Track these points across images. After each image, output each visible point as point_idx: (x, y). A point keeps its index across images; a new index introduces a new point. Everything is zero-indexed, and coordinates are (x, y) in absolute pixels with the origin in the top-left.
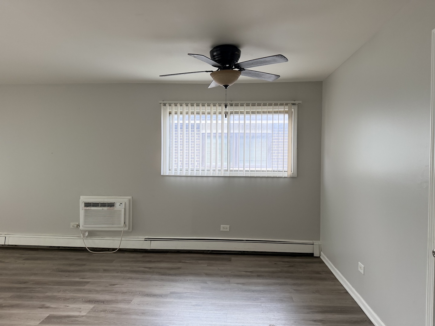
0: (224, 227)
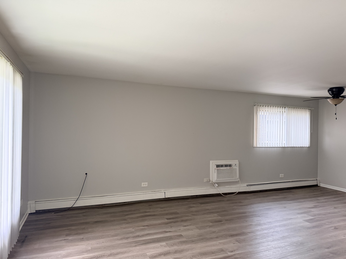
0: (281, 175)
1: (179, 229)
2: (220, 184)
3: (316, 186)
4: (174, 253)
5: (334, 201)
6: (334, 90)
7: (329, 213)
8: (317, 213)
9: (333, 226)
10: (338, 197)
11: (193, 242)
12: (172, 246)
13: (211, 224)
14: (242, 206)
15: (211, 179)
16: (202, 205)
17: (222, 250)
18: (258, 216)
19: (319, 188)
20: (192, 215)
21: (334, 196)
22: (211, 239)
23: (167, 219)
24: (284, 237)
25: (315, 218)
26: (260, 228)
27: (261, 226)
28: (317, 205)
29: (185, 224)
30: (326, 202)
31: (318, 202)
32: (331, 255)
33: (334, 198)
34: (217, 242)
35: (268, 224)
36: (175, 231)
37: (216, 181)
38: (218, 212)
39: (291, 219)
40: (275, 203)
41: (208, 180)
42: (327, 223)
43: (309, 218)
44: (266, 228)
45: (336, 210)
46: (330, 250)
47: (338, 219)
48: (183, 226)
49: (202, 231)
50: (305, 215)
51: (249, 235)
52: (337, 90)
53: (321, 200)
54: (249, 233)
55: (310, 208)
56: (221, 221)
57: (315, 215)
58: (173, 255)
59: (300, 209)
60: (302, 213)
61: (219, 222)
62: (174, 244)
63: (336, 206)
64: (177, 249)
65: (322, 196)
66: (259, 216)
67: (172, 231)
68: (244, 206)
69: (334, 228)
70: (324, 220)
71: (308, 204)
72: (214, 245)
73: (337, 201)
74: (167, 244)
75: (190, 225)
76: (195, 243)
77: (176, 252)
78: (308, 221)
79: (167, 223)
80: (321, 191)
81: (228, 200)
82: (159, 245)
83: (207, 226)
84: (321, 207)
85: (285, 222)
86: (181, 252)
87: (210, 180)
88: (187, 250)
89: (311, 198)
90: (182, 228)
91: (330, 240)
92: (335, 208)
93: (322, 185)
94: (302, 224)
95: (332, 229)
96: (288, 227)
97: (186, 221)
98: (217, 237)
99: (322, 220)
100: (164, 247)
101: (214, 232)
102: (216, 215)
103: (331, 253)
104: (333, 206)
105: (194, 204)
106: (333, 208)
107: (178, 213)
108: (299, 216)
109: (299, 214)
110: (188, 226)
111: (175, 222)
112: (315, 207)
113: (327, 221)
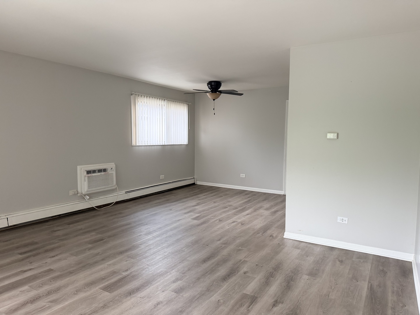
0: (162, 177)
1: (45, 262)
2: (91, 195)
3: (194, 184)
4: (46, 295)
5: (212, 196)
6: (213, 84)
7: (211, 208)
8: (201, 209)
9: (218, 219)
10: (214, 192)
11: (71, 273)
12: (40, 287)
13: (90, 246)
14: (124, 217)
15: (79, 190)
16: (71, 226)
17: (114, 273)
18: (145, 225)
19: (196, 186)
20: (59, 240)
21: (210, 192)
22: (96, 263)
23: (21, 254)
24: (178, 239)
25: (201, 215)
26: (151, 236)
27: (152, 234)
28: (199, 202)
29: (52, 254)
30: (206, 198)
31: (199, 200)
32: (223, 246)
33: (212, 193)
34: (105, 265)
35: (159, 230)
36: (39, 267)
37: (87, 192)
38: (95, 230)
39: (180, 220)
40: (159, 207)
41: (74, 192)
42: (212, 217)
43: (195, 216)
44: (157, 235)
45: (216, 204)
46: (221, 241)
47: (220, 212)
48: (50, 257)
49: (81, 257)
50: (192, 213)
51: (141, 247)
52: (215, 84)
53: (201, 197)
54: (141, 245)
55: (194, 206)
56: (102, 240)
57: (200, 212)
58: (46, 298)
59: (185, 209)
60: (188, 212)
61: (101, 241)
62: (43, 284)
63: (214, 200)
64: (50, 289)
65: (201, 193)
66: (147, 224)
67: (34, 267)
68: (127, 216)
69: (219, 220)
70: (209, 215)
71: (191, 202)
72: (102, 270)
73: (214, 196)
74: (30, 286)
75: (60, 254)
76: (75, 274)
77: (49, 293)
78: (195, 219)
79: (23, 260)
80: (199, 188)
81: (104, 214)
82: (18, 292)
83: (85, 249)
84: (203, 203)
85: (175, 225)
86: (58, 290)
87: (78, 192)
88: (66, 286)
89: (192, 196)
90: (49, 260)
91: (218, 233)
92: (214, 202)
93: (199, 183)
94: (191, 224)
95: (218, 222)
96: (179, 229)
97: (52, 250)
98: (103, 260)
99: (207, 216)
100: (27, 292)
101: (98, 254)
102: (93, 233)
103: (223, 244)
104: (212, 201)
105: (57, 226)
106: (213, 203)
107: (36, 243)
108: (186, 215)
109: (185, 213)
110: (57, 255)
111: (34, 256)
112: (198, 204)
113: (211, 215)
